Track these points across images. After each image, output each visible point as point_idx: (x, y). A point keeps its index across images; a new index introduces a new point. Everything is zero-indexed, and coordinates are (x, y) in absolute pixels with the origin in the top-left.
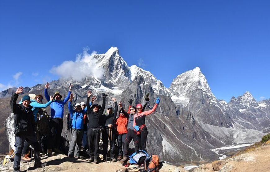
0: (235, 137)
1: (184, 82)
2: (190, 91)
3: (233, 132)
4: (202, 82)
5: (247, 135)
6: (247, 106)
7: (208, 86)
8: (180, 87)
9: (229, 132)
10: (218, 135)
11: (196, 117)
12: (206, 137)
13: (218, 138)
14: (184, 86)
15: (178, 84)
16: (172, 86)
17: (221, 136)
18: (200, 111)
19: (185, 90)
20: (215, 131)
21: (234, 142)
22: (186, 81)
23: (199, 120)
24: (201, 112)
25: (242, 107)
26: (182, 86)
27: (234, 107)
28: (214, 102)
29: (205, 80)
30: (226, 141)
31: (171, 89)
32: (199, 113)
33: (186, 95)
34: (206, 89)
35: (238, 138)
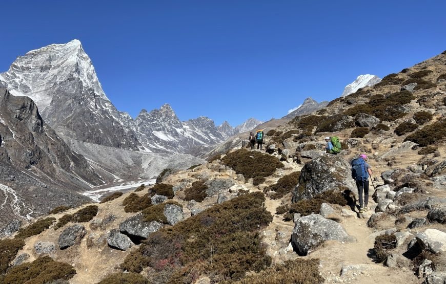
0: (145, 165)
1: (44, 65)
2: (55, 84)
3: (142, 158)
4: (85, 70)
5: (171, 161)
6: (166, 127)
7: (95, 79)
8: (32, 74)
9: (133, 157)
10: (108, 163)
11: (60, 130)
12: (72, 164)
13: (107, 169)
14: (42, 74)
15: (28, 68)
16: (13, 69)
17: (115, 166)
18: (72, 118)
19: (45, 82)
20: (102, 155)
21: (143, 175)
22: (48, 62)
23: (67, 135)
24: (74, 119)
25: (157, 128)
26: (39, 73)
27: (145, 126)
28: (107, 108)
29: (90, 66)
30: (124, 175)
31: (9, 75)
32: (68, 122)
33: (46, 90)
34: (93, 83)
35: (152, 167)
